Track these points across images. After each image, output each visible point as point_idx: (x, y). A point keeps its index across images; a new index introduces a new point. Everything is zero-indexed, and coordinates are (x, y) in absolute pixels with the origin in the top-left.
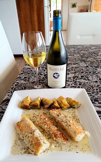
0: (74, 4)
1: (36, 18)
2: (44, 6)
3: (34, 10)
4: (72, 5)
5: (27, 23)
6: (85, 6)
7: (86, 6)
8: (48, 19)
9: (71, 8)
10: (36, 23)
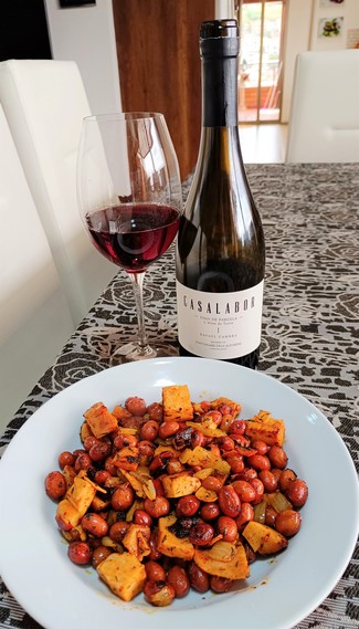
0: (330, 20)
4: (323, 25)
9: (319, 37)
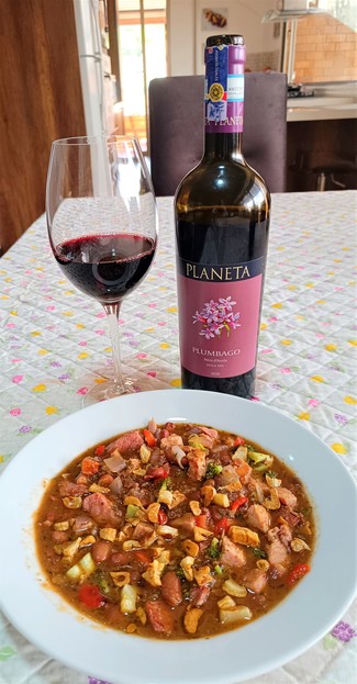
1: (47, 101)
2: (80, 53)
3: (39, 70)
5: (10, 124)
6: (258, 55)
7: (265, 54)
8: (101, 106)
10: (50, 122)
